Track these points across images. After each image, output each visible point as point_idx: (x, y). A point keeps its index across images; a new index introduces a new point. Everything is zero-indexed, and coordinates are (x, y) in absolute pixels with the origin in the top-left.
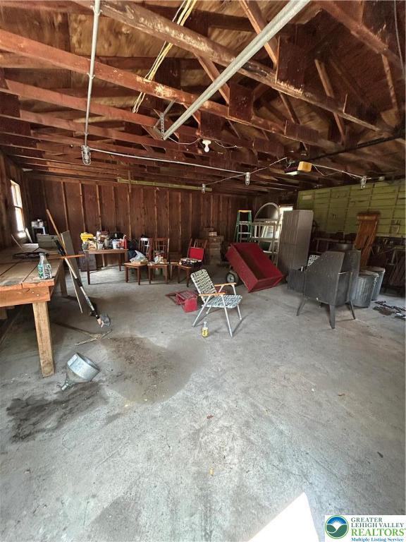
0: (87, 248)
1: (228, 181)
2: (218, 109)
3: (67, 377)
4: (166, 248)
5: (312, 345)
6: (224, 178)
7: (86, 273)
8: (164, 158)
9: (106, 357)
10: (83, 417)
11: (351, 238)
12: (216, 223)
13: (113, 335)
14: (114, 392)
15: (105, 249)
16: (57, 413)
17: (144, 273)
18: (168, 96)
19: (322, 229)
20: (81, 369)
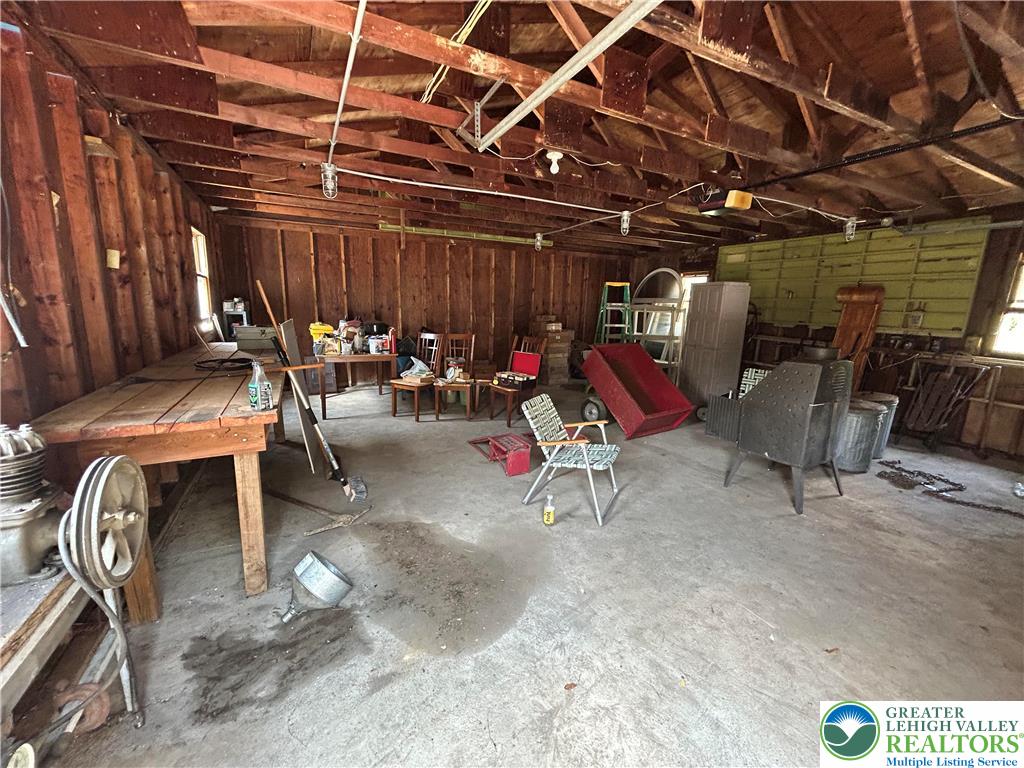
0: (322, 351)
1: (584, 228)
2: (583, 93)
3: (294, 597)
4: (468, 353)
5: (761, 546)
6: (579, 221)
7: (318, 398)
8: (469, 186)
9: (364, 559)
10: (325, 677)
11: (826, 335)
12: (559, 306)
13: (375, 517)
14: (382, 630)
15: (356, 353)
16: (275, 669)
17: (427, 399)
18: (492, 71)
19: (766, 317)
20: (319, 582)
